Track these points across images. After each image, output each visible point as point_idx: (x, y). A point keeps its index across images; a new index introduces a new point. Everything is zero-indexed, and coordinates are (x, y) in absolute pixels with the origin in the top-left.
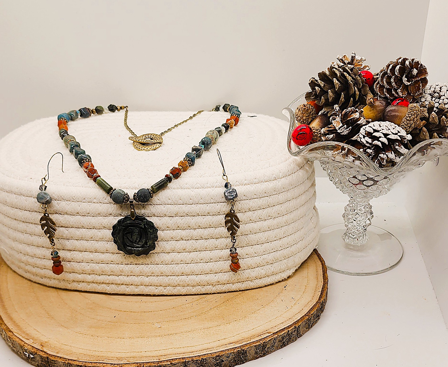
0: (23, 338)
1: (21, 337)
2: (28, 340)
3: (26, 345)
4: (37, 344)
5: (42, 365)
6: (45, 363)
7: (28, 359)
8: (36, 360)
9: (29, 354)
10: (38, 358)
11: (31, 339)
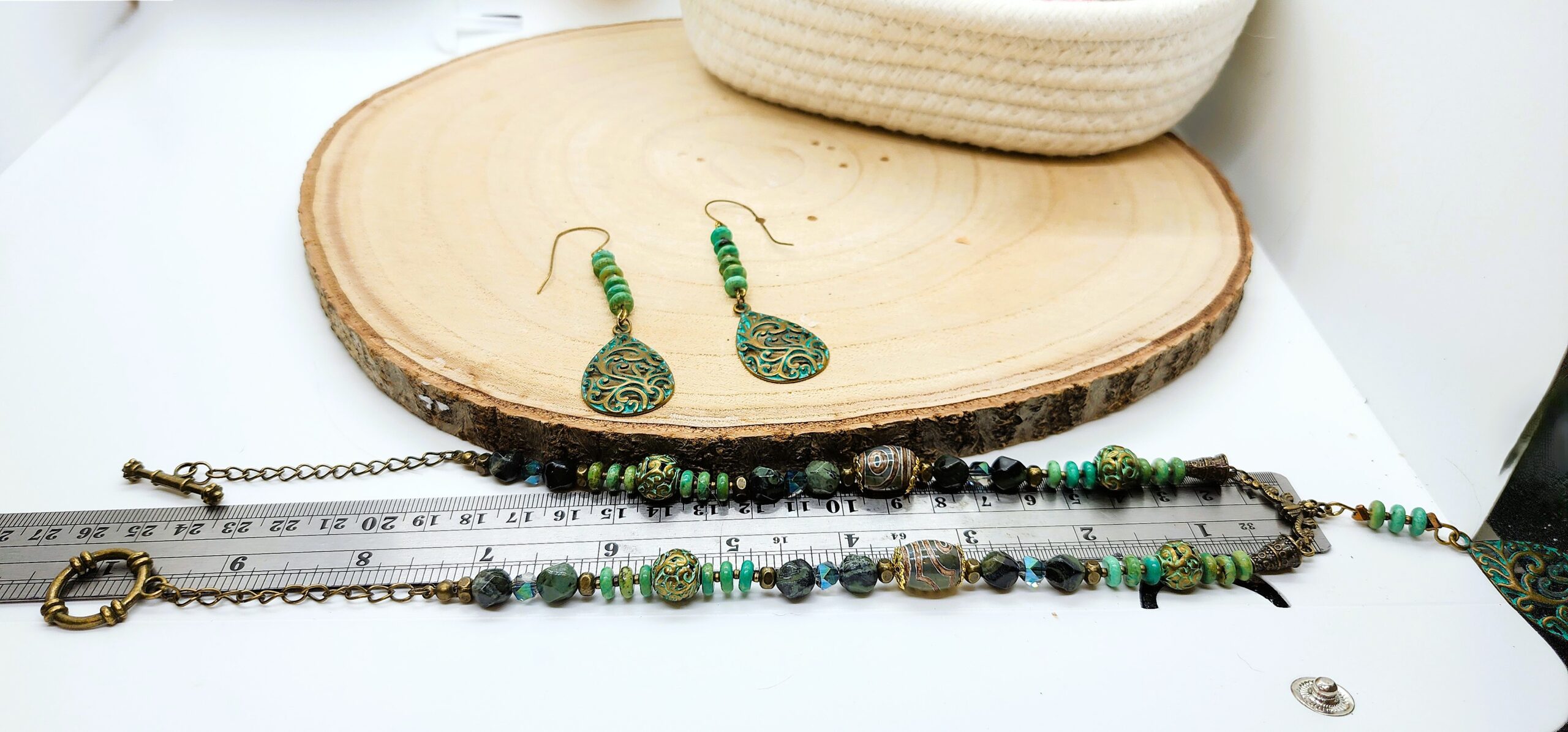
0: (414, 355)
1: (409, 351)
2: (431, 361)
3: (426, 375)
4: (459, 370)
5: (474, 433)
6: (484, 428)
7: (431, 417)
8: (455, 420)
9: (433, 401)
10: (463, 413)
11: (439, 356)
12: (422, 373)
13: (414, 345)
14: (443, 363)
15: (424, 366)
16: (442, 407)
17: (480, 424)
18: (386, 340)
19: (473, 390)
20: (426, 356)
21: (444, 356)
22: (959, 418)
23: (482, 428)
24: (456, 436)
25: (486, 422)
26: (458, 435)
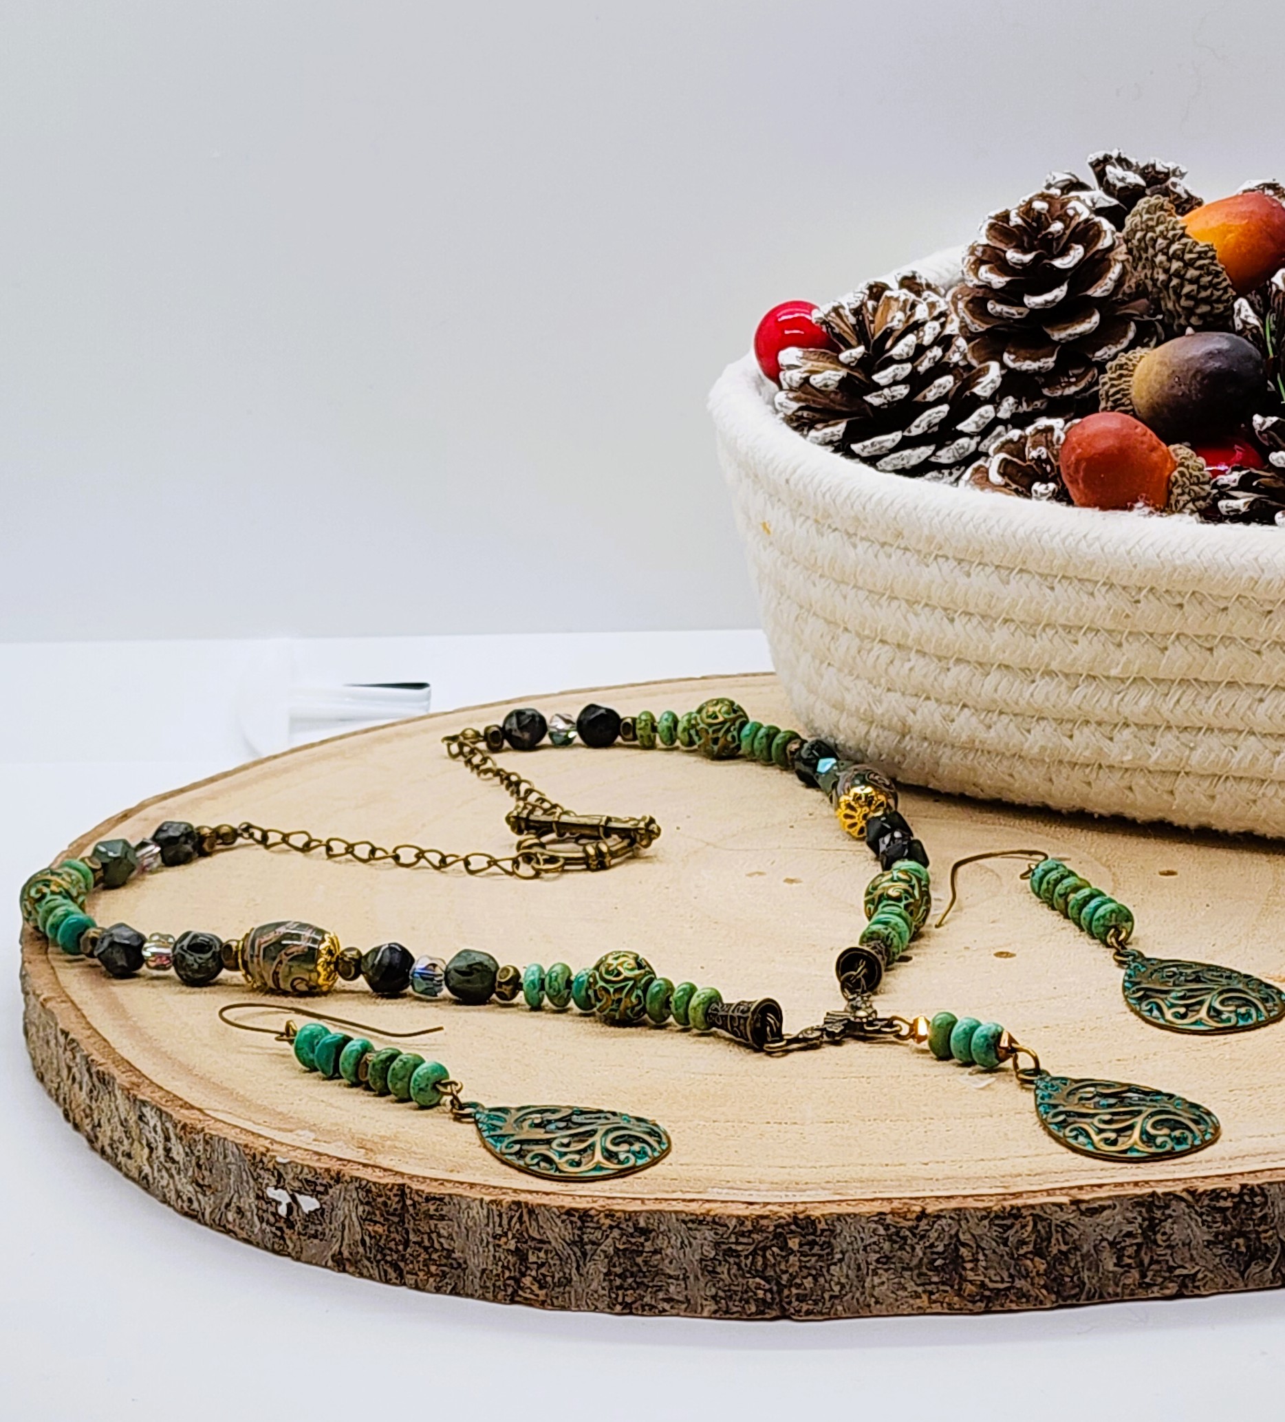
0: (258, 1127)
1: (249, 1123)
2: (289, 1135)
3: (282, 1150)
4: (340, 1143)
5: (361, 1250)
6: (380, 1230)
7: (282, 1238)
8: (327, 1231)
9: (293, 1198)
10: (348, 1210)
11: (303, 1128)
12: (275, 1147)
13: (260, 1118)
14: (313, 1136)
15: (277, 1139)
16: (309, 1204)
17: (376, 1222)
18: (207, 1112)
19: (365, 1165)
20: (280, 1129)
21: (312, 1128)
22: (1233, 1196)
23: (376, 1232)
24: (326, 1266)
25: (387, 1213)
26: (330, 1263)
